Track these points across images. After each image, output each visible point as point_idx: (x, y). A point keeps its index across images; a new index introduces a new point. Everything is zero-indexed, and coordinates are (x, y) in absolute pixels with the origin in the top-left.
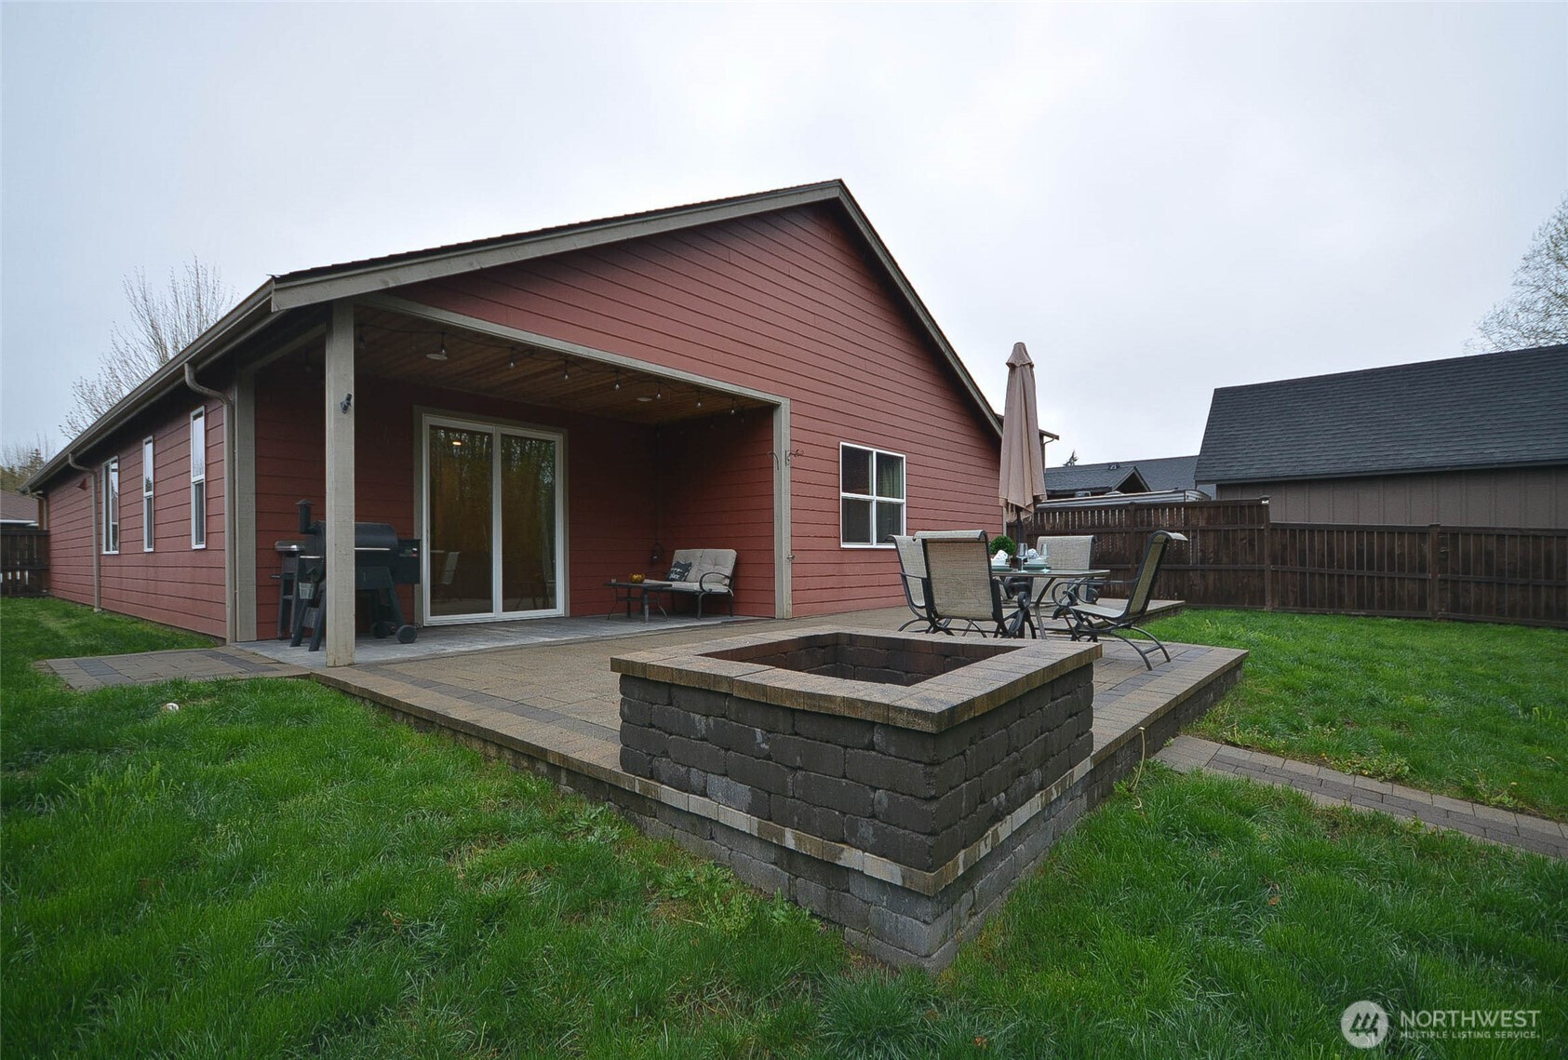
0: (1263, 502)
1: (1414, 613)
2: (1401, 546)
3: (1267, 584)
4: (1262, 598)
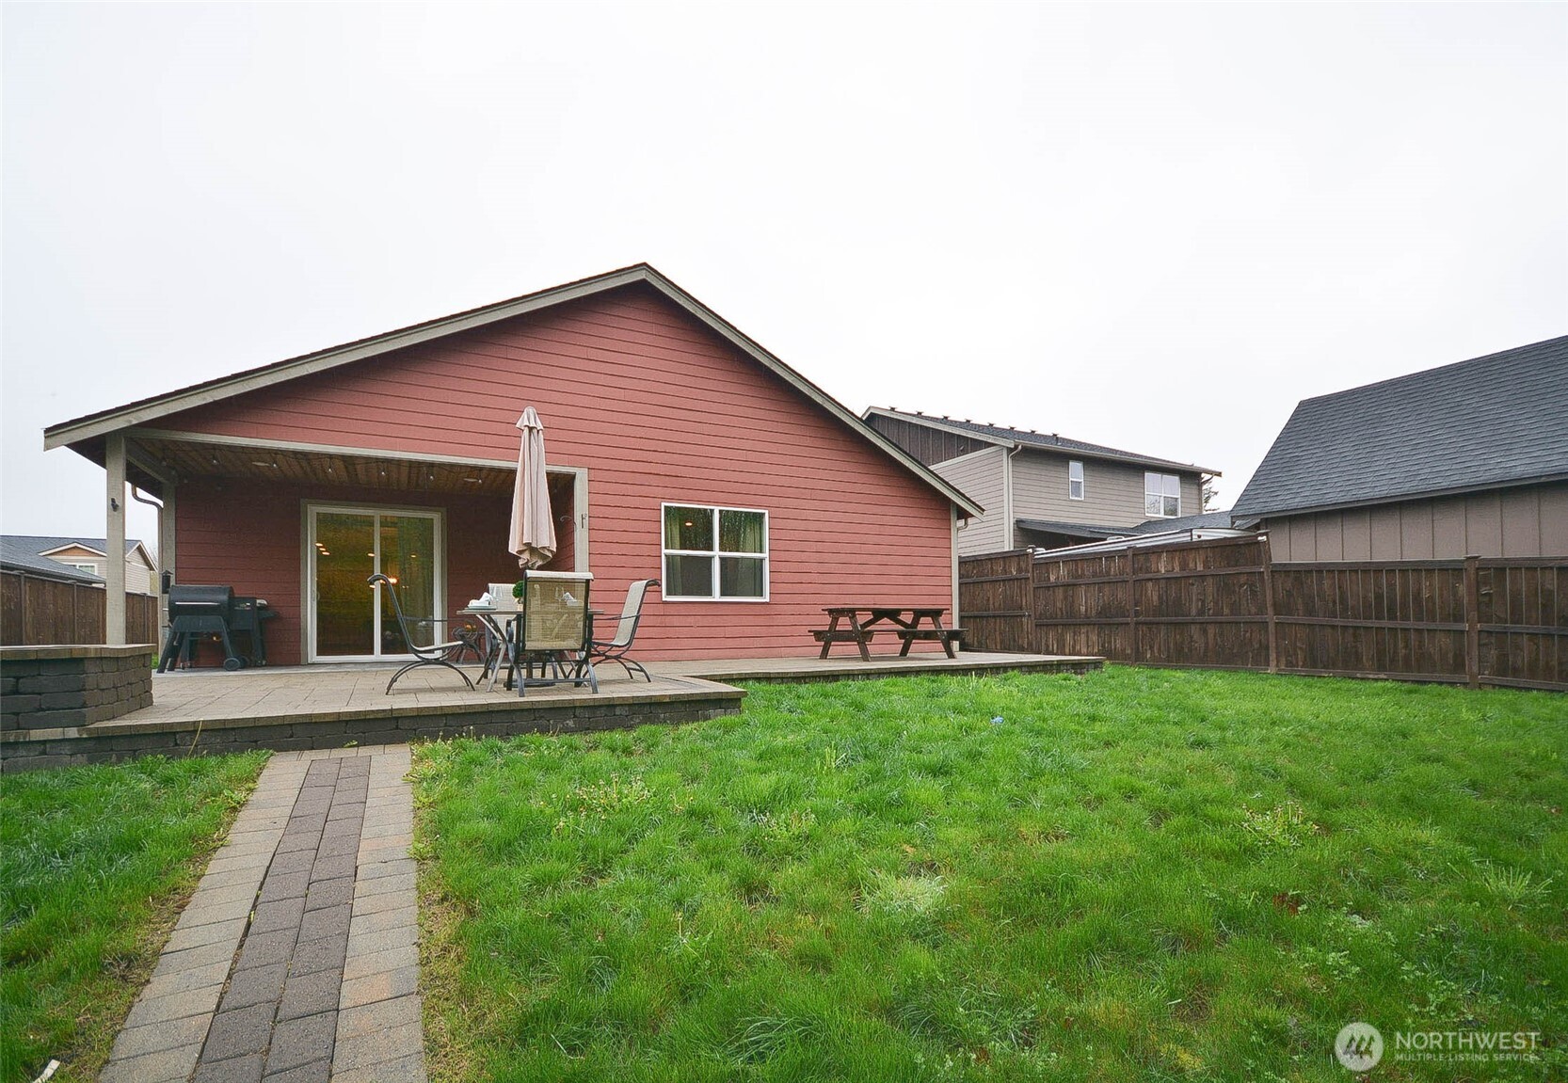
0: (1260, 538)
1: (1446, 677)
2: (1430, 588)
3: (1272, 639)
4: (1267, 657)
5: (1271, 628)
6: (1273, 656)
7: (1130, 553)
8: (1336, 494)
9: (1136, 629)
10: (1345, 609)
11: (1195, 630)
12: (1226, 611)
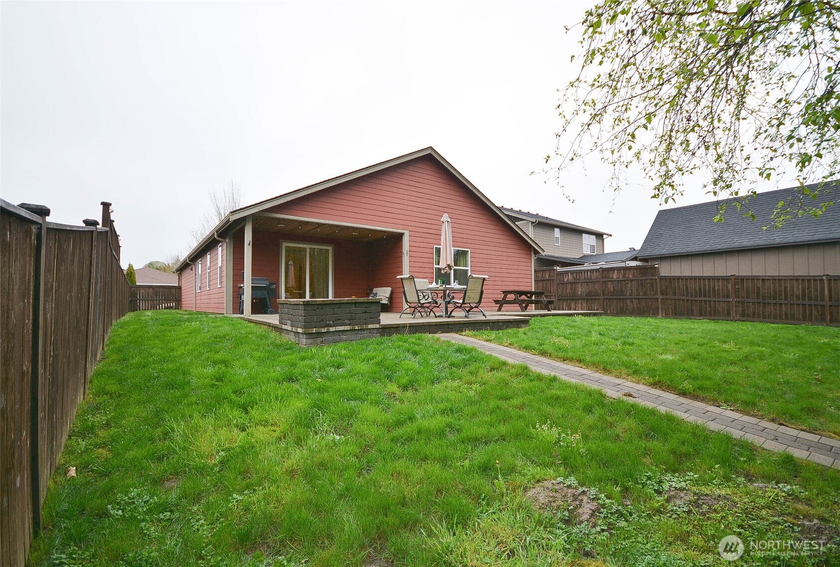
0: (657, 266)
1: (724, 318)
2: (718, 286)
3: (660, 304)
4: (658, 311)
5: (660, 301)
6: (660, 311)
7: (601, 270)
8: (678, 249)
9: (604, 302)
10: (687, 294)
11: (628, 302)
12: (641, 294)
